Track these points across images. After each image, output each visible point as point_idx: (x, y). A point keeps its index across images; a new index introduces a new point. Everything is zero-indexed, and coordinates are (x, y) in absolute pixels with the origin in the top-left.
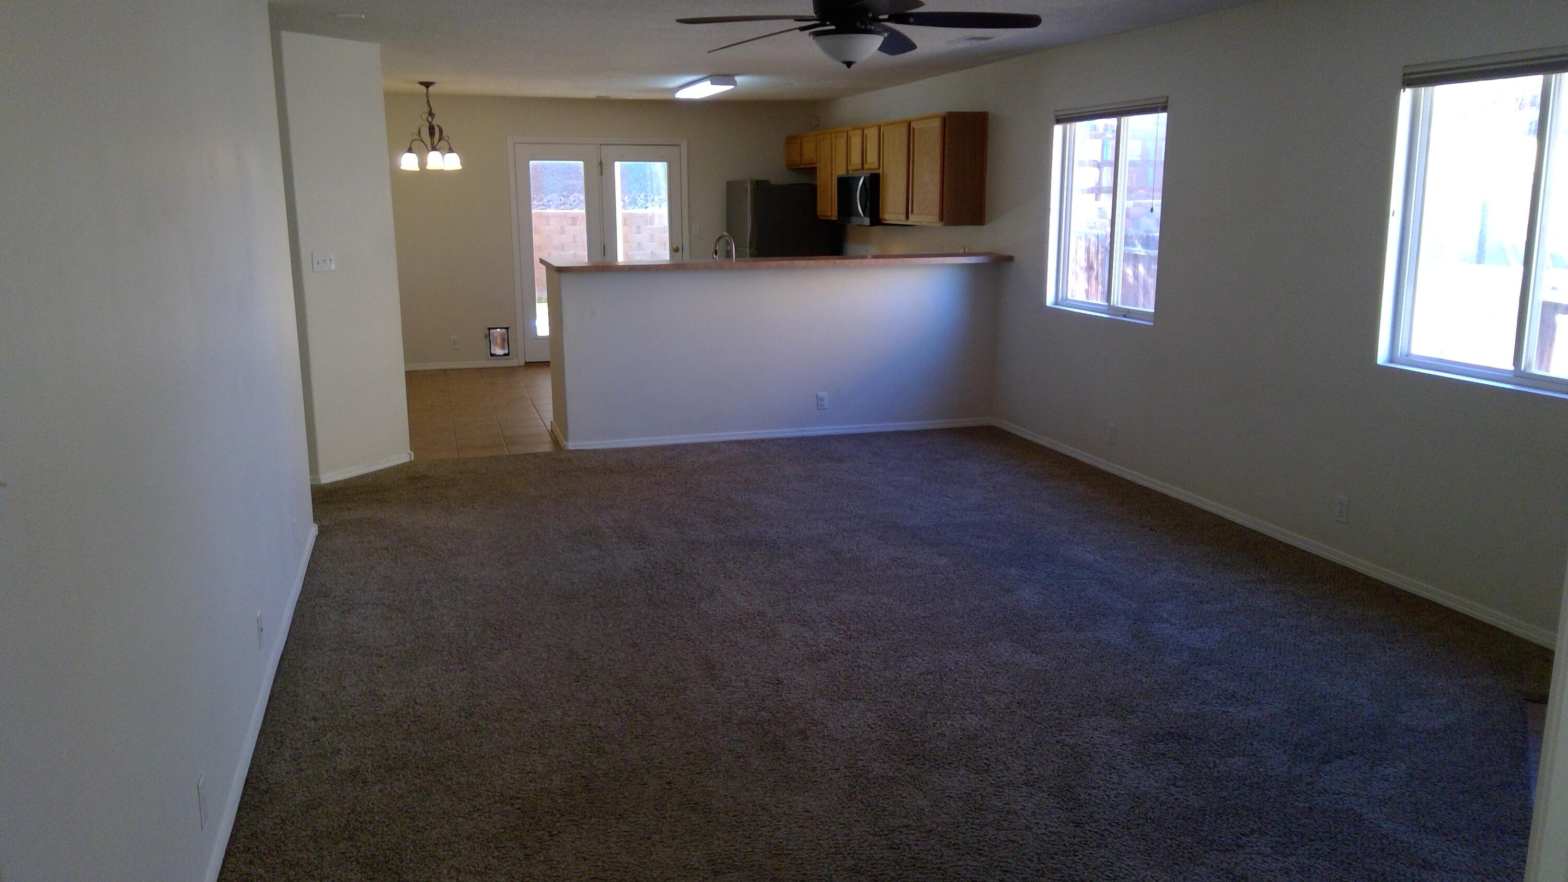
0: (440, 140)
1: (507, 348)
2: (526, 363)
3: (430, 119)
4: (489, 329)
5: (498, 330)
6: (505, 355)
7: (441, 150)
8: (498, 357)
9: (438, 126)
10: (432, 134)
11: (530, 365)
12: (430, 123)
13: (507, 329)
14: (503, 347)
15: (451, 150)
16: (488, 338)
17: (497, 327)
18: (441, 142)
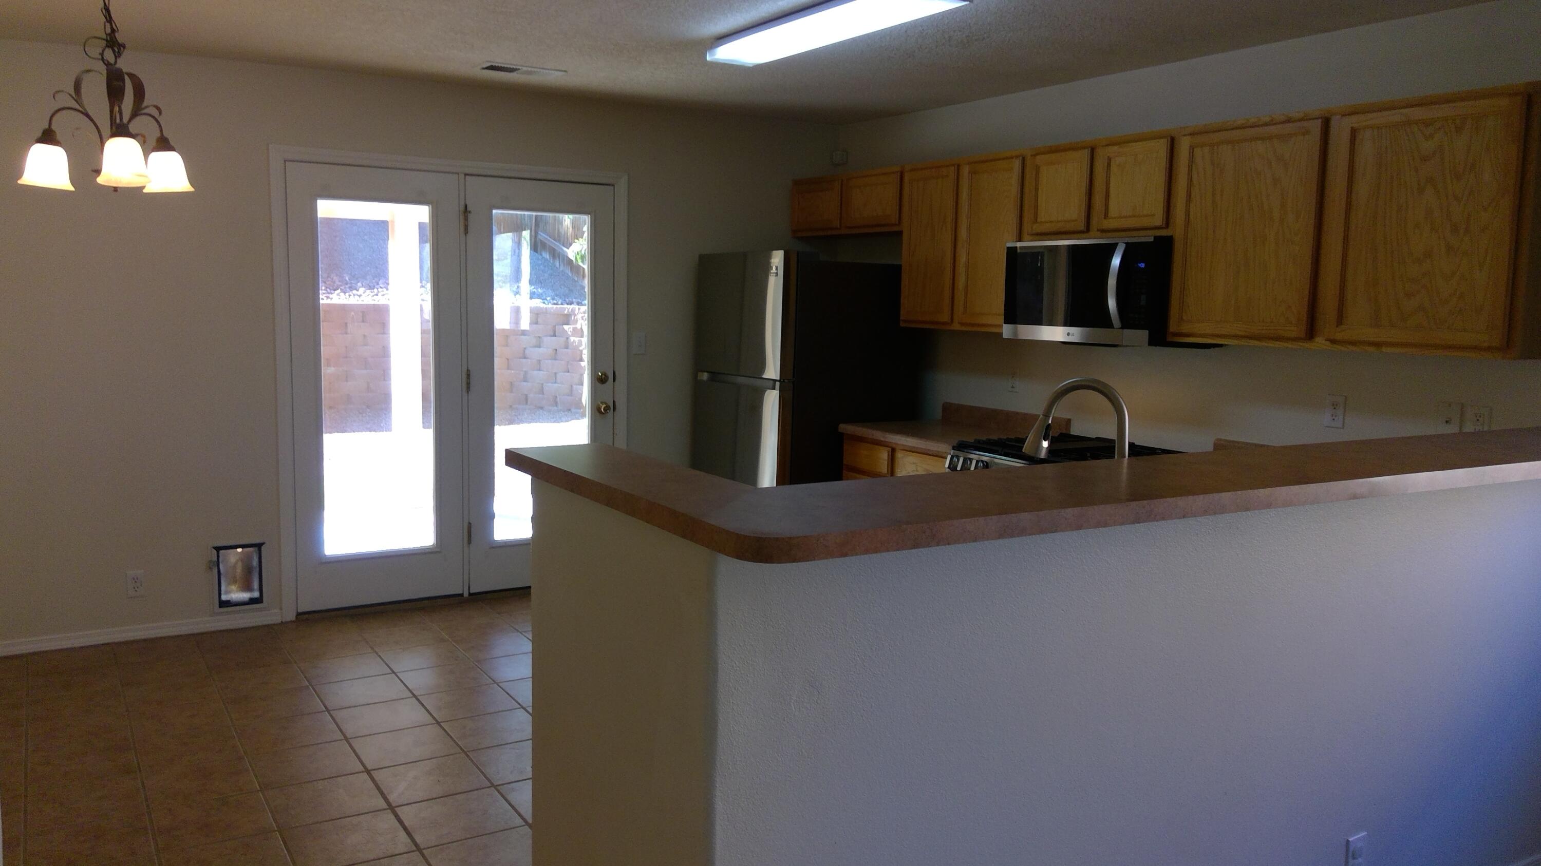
0: (135, 114)
1: (256, 585)
2: (299, 614)
3: (109, 55)
4: (218, 549)
5: (239, 550)
6: (252, 601)
7: (139, 137)
8: (238, 608)
9: (131, 76)
10: (115, 93)
11: (306, 618)
12: (108, 64)
13: (259, 546)
14: (248, 588)
15: (163, 144)
16: (215, 571)
17: (238, 543)
18: (138, 119)
